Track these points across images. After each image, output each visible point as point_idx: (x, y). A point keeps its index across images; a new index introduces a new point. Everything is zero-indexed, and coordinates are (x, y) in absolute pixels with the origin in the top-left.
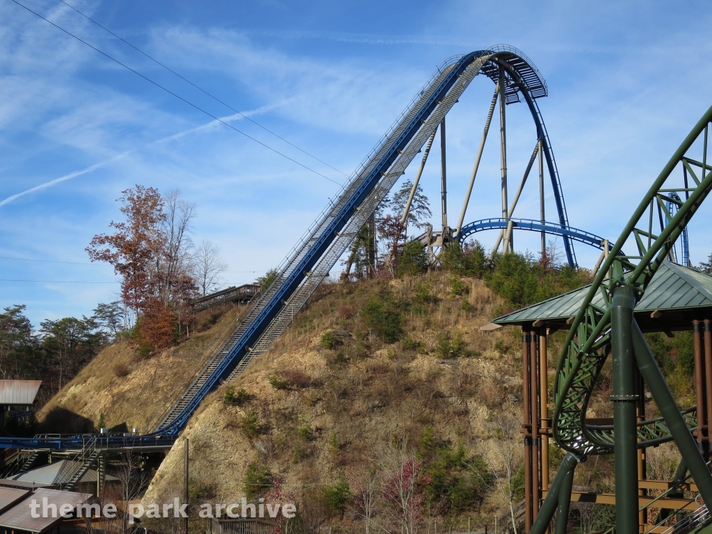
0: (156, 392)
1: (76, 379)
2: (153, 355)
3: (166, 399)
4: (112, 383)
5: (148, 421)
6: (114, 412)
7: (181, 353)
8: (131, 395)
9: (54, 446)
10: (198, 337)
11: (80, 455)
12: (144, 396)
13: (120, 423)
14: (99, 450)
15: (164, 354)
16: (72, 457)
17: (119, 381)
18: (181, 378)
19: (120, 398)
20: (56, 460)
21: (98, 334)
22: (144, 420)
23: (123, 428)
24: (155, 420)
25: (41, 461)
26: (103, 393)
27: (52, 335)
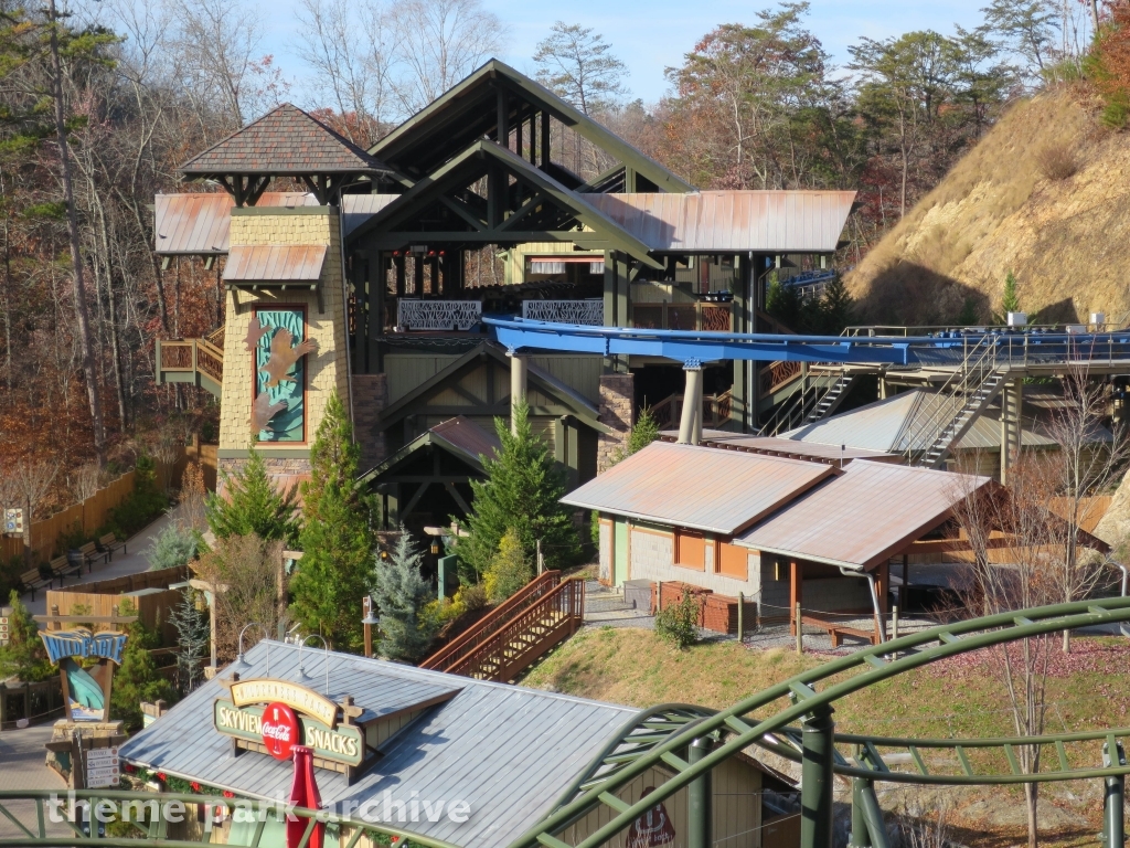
1: (943, 188)
4: (1035, 197)
5: (1127, 294)
6: (1042, 272)
8: (1085, 227)
9: (894, 357)
11: (956, 381)
12: (1119, 230)
13: (1058, 299)
14: (1004, 368)
16: (937, 385)
17: (1052, 190)
19: (1055, 236)
20: (897, 391)
21: (996, 76)
22: (1118, 293)
23: (1061, 312)
25: (860, 394)
26: (1013, 221)
27: (881, 78)
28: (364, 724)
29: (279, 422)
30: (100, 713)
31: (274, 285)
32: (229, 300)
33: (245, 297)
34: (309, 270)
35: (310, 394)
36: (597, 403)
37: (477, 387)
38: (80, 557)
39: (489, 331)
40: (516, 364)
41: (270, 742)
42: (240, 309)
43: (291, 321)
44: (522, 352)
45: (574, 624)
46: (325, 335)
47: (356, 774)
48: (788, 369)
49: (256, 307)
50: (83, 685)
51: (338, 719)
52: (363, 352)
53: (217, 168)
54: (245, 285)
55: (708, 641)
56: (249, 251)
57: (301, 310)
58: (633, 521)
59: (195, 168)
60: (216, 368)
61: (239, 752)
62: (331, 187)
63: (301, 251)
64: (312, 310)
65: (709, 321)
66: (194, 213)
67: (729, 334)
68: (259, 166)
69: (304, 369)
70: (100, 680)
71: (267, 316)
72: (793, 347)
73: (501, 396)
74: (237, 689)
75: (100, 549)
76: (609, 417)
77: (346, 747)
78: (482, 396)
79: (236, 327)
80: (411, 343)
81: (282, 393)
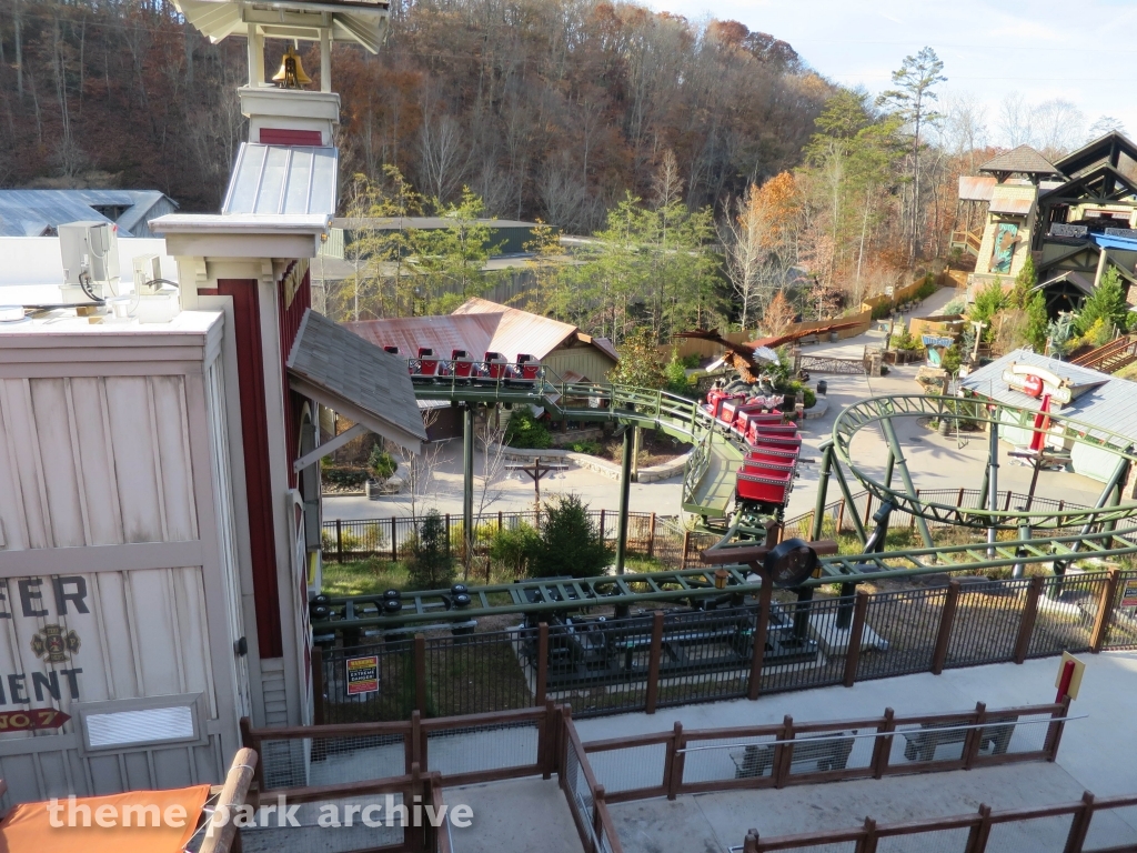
28: (1072, 388)
29: (1001, 265)
30: (938, 365)
31: (1009, 215)
32: (989, 219)
33: (996, 218)
34: (1025, 210)
35: (1015, 256)
37: (1082, 260)
38: (909, 305)
39: (1093, 239)
40: (1103, 253)
41: (1027, 389)
42: (992, 222)
43: (1012, 228)
44: (1108, 248)
46: (1025, 235)
47: (1064, 406)
49: (999, 222)
50: (933, 354)
51: (1061, 385)
52: (1038, 243)
53: (993, 168)
54: (998, 214)
56: (1000, 201)
57: (1017, 224)
59: (985, 167)
60: (978, 246)
61: (1010, 390)
62: (1037, 177)
63: (1022, 202)
64: (1022, 225)
66: (975, 184)
68: (1010, 168)
69: (1014, 246)
70: (940, 354)
71: (1003, 226)
73: (1092, 264)
74: (1015, 367)
75: (914, 303)
77: (1066, 396)
78: (1083, 263)
79: (990, 228)
80: (1056, 240)
81: (1003, 255)
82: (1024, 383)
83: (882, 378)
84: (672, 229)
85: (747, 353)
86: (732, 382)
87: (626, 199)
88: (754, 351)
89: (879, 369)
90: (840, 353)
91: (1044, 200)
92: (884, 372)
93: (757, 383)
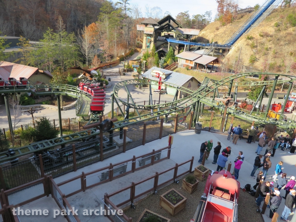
0: (226, 34)
1: (203, 30)
2: (225, 25)
3: (228, 37)
4: (214, 31)
5: (223, 41)
6: (215, 39)
7: (233, 25)
8: (219, 35)
9: (203, 45)
10: (238, 21)
11: (209, 48)
12: (222, 35)
13: (216, 41)
14: (214, 47)
15: (228, 25)
16: (207, 49)
17: (216, 31)
18: (232, 31)
19: (216, 35)
20: (202, 49)
22: (222, 41)
23: (216, 43)
24: (225, 41)
25: (199, 49)
26: (212, 34)
27: (194, 19)
28: (165, 75)
29: (148, 47)
30: (136, 72)
31: (149, 34)
32: (144, 35)
33: (146, 35)
34: (152, 33)
36: (175, 47)
37: (165, 45)
38: (128, 57)
39: (167, 40)
40: (169, 43)
41: (156, 76)
42: (145, 36)
43: (149, 38)
44: (170, 42)
45: (177, 67)
46: (152, 39)
47: (164, 79)
48: (192, 46)
49: (147, 36)
50: (135, 69)
51: (163, 74)
52: (155, 41)
53: (144, 23)
54: (146, 34)
55: (189, 70)
56: (146, 31)
57: (151, 37)
58: (182, 58)
59: (142, 23)
60: (142, 42)
61: (153, 76)
62: (154, 25)
63: (151, 31)
64: (152, 37)
65: (186, 41)
66: (140, 27)
67: (188, 42)
68: (148, 23)
69: (150, 42)
70: (137, 69)
71: (147, 37)
72: (195, 44)
73: (167, 46)
74: (153, 71)
76: (176, 49)
77: (164, 77)
78: (165, 46)
79: (145, 38)
80: (159, 40)
81: (148, 44)
82: (155, 74)
83: (124, 76)
84: (64, 38)
85: (89, 72)
86: (86, 80)
87: (48, 30)
88: (91, 71)
89: (123, 74)
90: (113, 70)
91: (156, 30)
92: (124, 74)
93: (93, 80)
